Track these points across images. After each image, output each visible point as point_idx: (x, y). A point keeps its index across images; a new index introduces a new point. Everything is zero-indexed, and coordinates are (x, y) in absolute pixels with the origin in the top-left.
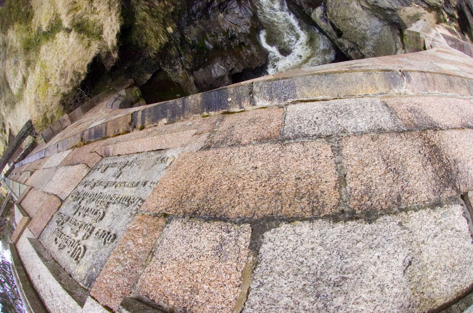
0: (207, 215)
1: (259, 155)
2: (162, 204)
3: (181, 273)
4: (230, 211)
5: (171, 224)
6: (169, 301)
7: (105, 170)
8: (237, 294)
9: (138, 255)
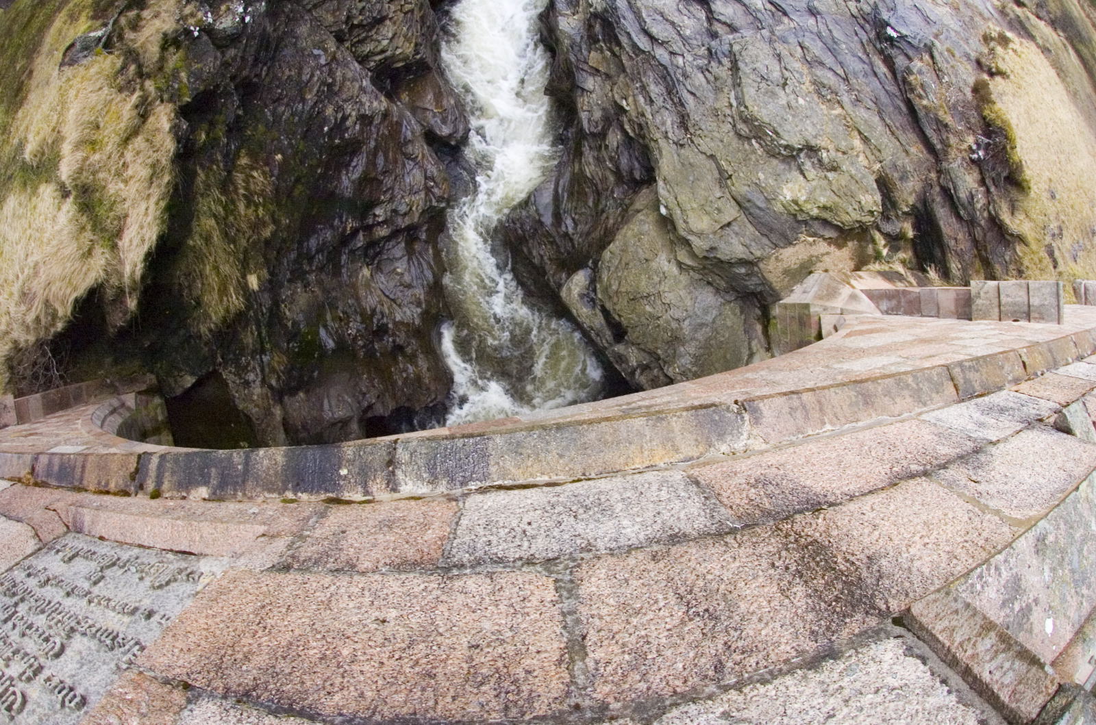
0: (273, 703)
1: (391, 596)
4: (323, 699)
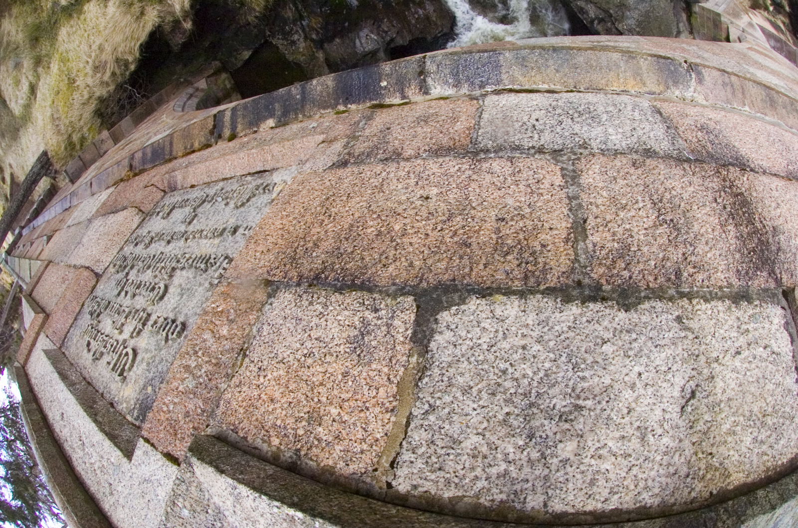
0: (339, 281)
1: (432, 175)
2: (262, 262)
3: (292, 386)
4: (380, 272)
5: (276, 298)
6: (272, 439)
7: (168, 214)
8: (388, 426)
9: (220, 356)
